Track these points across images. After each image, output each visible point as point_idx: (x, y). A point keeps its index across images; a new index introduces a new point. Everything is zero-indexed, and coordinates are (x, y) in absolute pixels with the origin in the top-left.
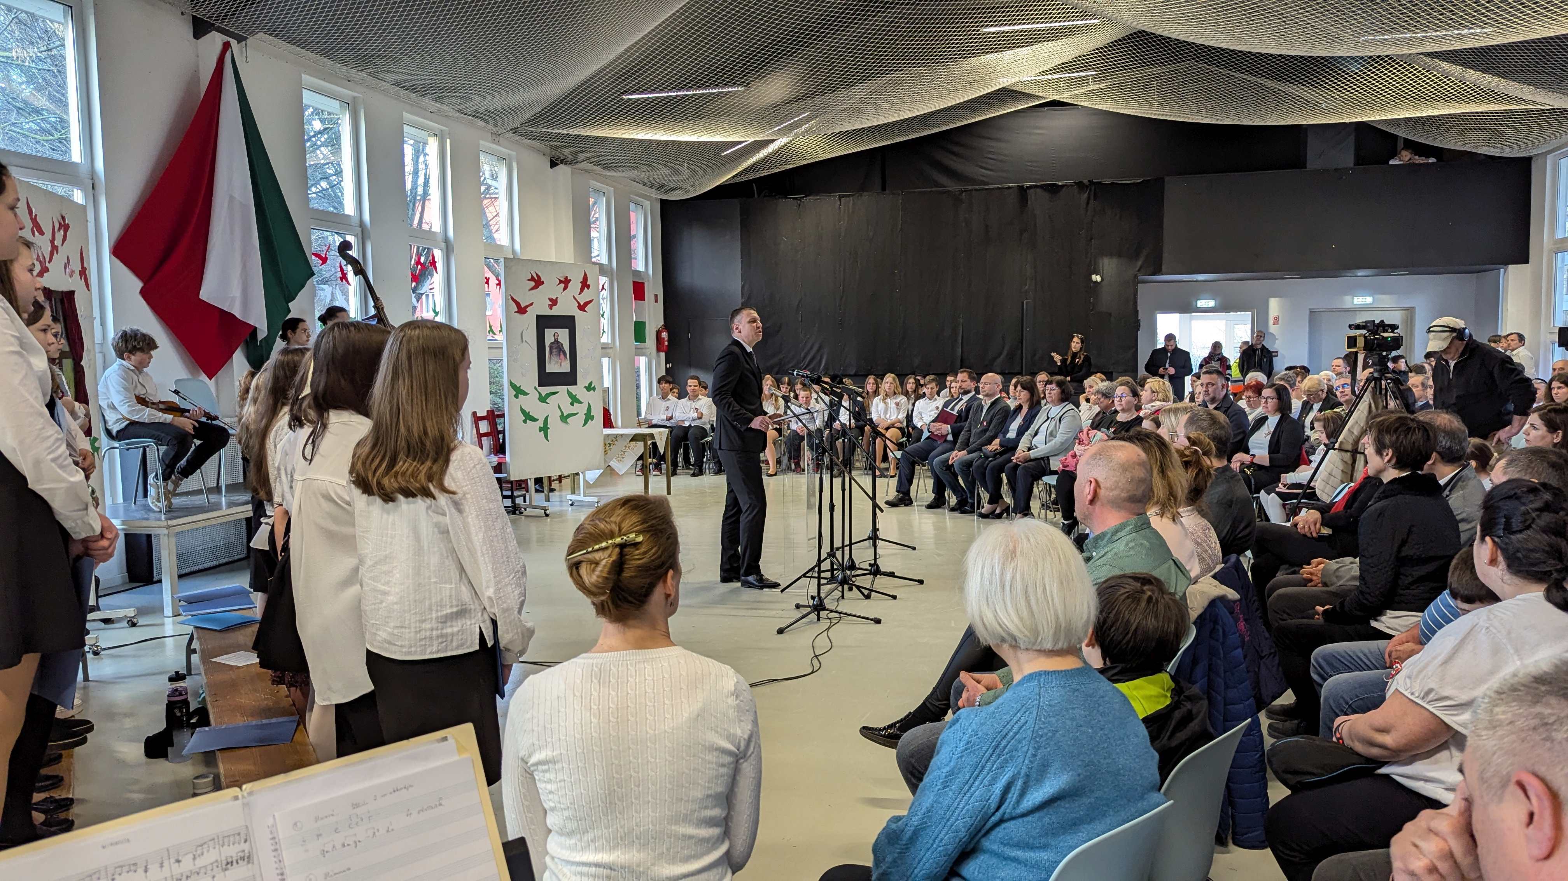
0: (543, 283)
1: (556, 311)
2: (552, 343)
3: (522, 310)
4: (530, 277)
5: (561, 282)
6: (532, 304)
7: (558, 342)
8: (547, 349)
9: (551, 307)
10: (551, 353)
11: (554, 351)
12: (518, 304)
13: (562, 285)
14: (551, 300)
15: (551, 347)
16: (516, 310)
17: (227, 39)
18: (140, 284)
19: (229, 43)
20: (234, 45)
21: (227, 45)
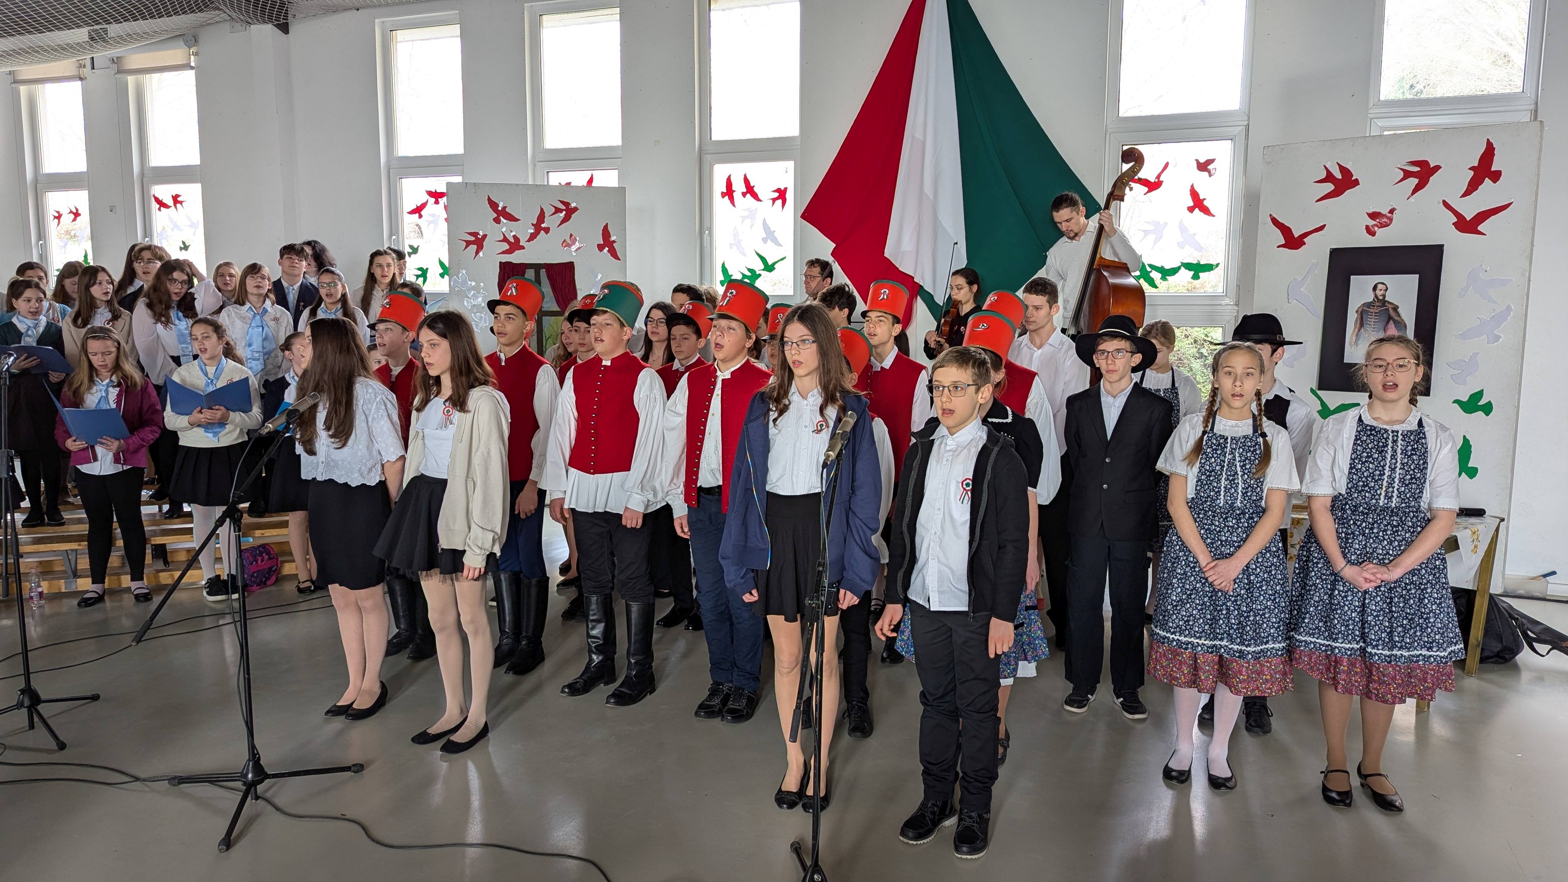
0: (1356, 183)
1: (1384, 238)
2: (1369, 305)
3: (1293, 242)
4: (1323, 175)
5: (1407, 175)
6: (1322, 228)
7: (1384, 302)
8: (1352, 317)
9: (1370, 231)
10: (1361, 323)
11: (1371, 320)
12: (1286, 231)
13: (1413, 181)
14: (1373, 216)
15: (1363, 314)
16: (1283, 242)
18: (834, 246)
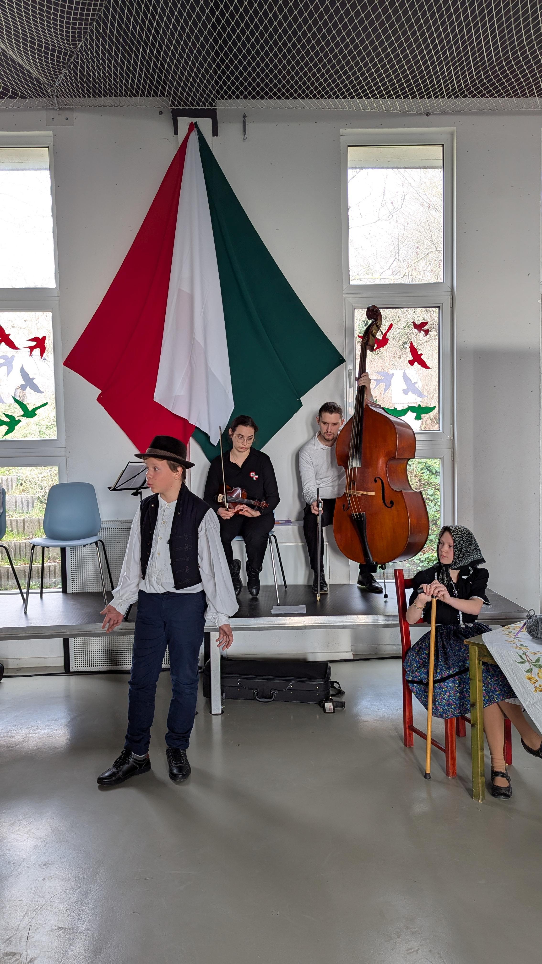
17: (194, 120)
18: (100, 391)
19: (196, 123)
20: (205, 124)
21: (193, 127)
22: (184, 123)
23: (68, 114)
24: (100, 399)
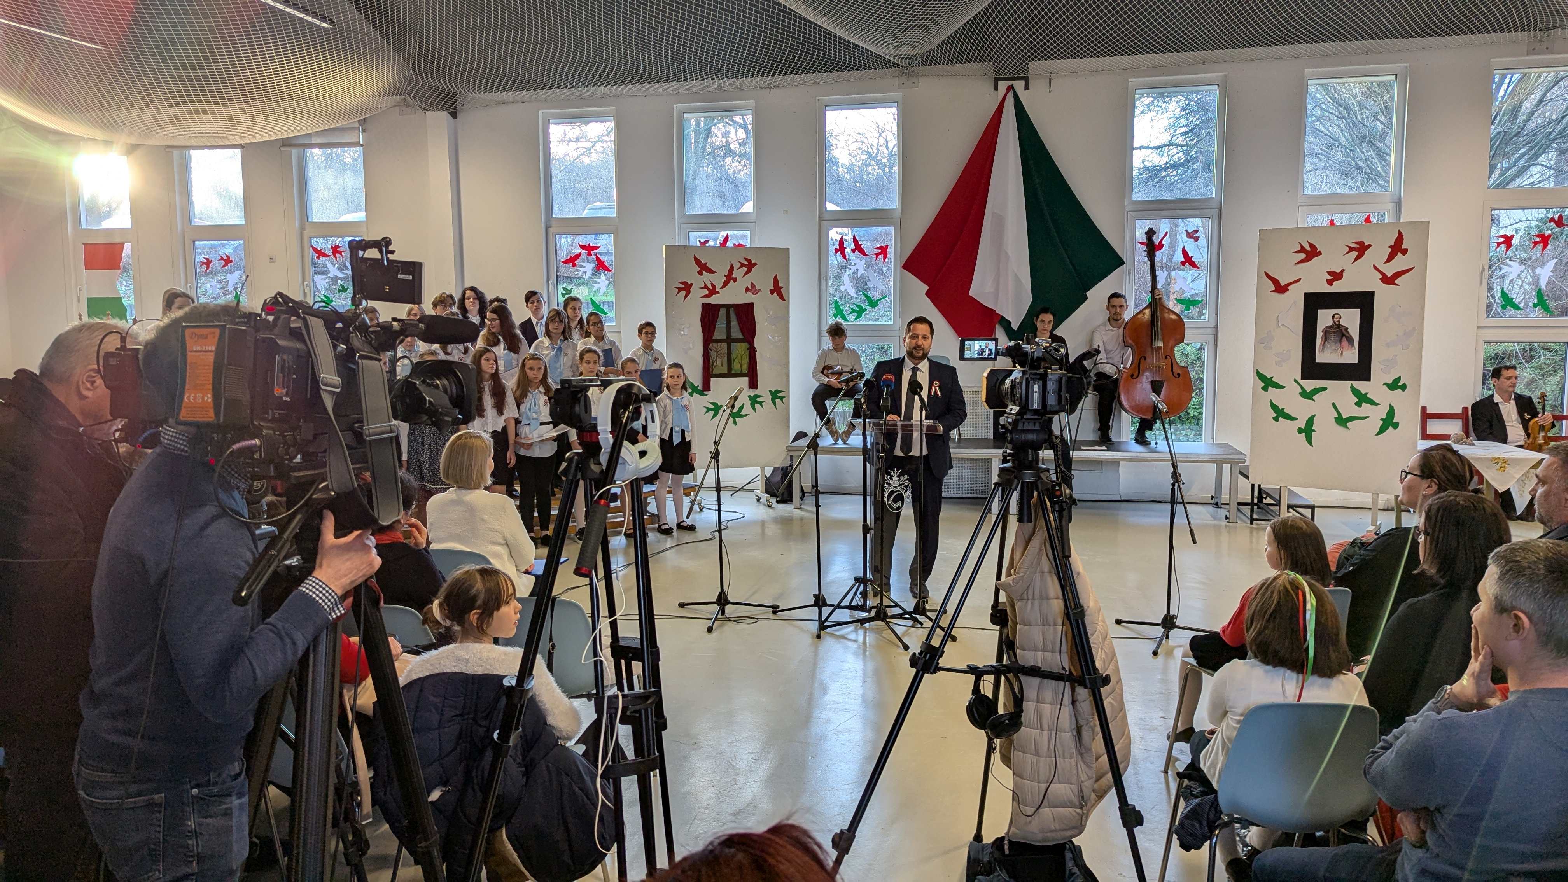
0: (1320, 253)
2: (1329, 327)
3: (1281, 289)
4: (1299, 248)
5: (1351, 249)
6: (1298, 281)
7: (1339, 325)
8: (1320, 334)
9: (1330, 282)
10: (1326, 338)
11: (1332, 337)
12: (1275, 282)
14: (1330, 273)
15: (1326, 332)
16: (1274, 289)
17: (1010, 83)
18: (926, 288)
19: (1012, 86)
20: (1019, 85)
21: (1010, 88)
22: (1003, 85)
23: (914, 80)
24: (928, 294)
